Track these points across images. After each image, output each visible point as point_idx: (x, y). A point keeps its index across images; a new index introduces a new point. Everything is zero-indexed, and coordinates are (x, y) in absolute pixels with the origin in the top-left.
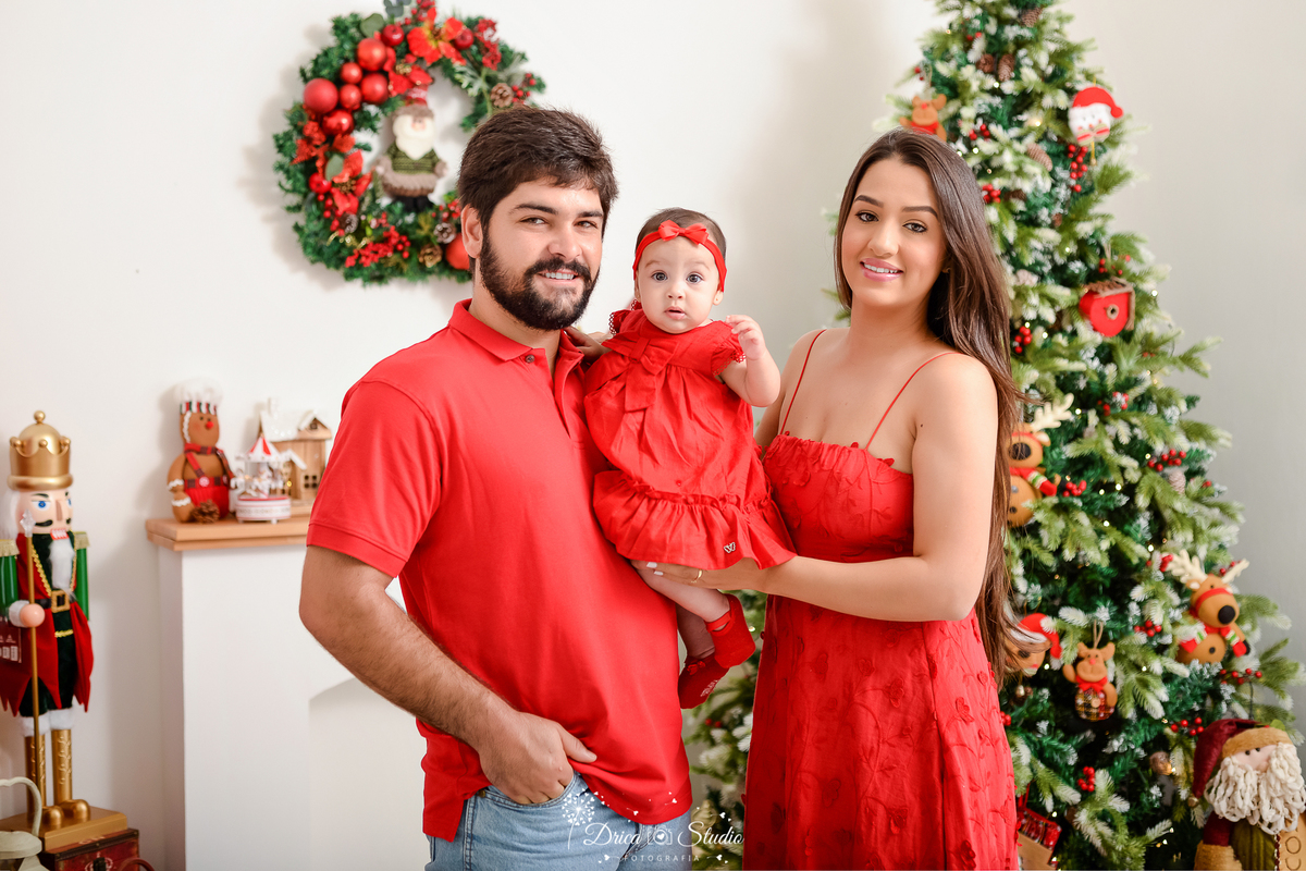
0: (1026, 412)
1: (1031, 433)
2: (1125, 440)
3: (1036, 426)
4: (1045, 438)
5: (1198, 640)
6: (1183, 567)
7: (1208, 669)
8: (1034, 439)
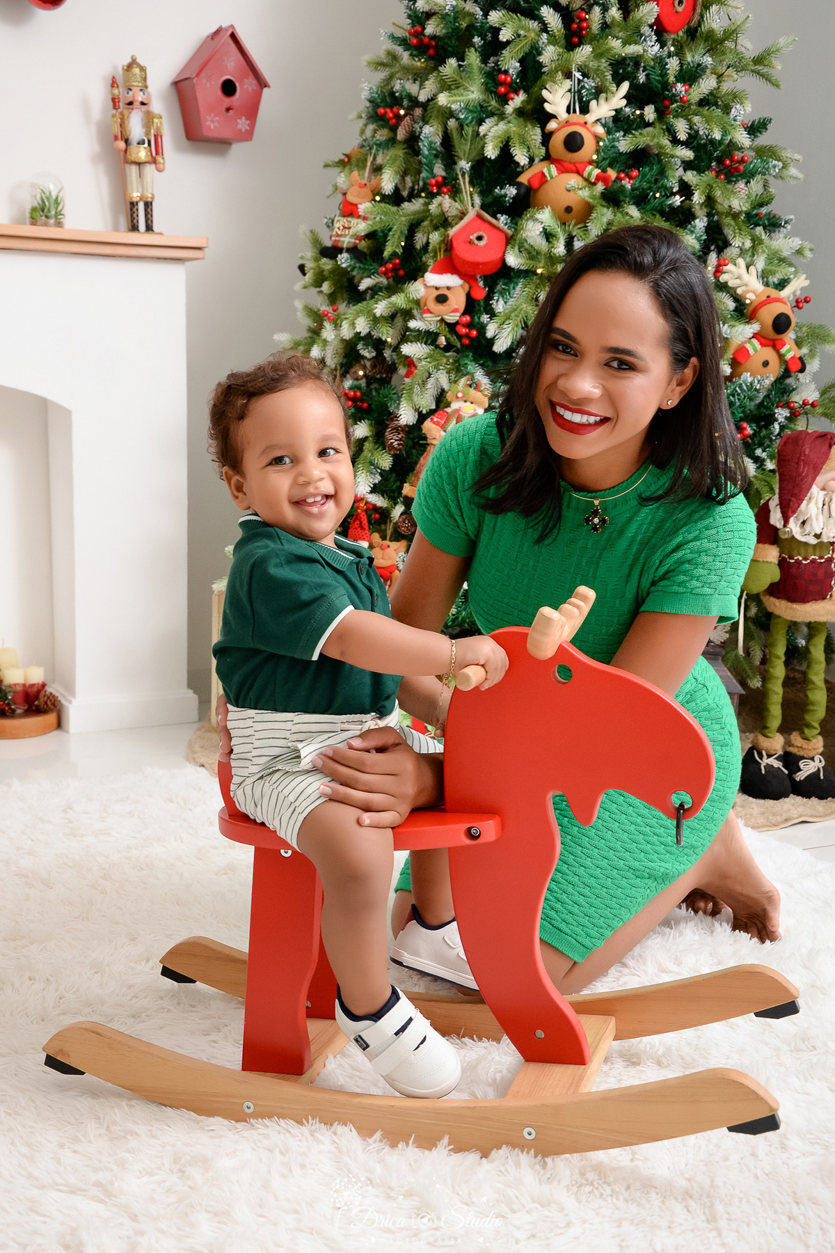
0: (581, 101)
1: (586, 123)
2: (682, 136)
3: (590, 118)
4: (600, 130)
5: (751, 352)
6: (739, 278)
7: (759, 381)
8: (588, 129)
